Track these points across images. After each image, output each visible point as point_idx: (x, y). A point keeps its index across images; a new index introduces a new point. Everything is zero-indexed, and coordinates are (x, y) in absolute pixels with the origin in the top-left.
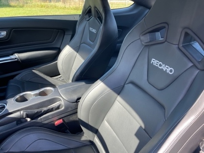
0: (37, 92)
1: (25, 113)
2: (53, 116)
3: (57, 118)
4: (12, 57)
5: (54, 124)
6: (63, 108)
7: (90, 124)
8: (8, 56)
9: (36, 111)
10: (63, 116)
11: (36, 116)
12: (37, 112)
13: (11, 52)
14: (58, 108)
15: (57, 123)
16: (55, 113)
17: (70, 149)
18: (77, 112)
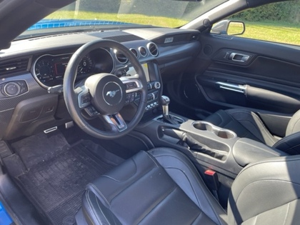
0: (219, 129)
1: (186, 136)
2: (209, 162)
3: (212, 167)
4: (241, 87)
5: (205, 171)
6: (224, 162)
7: (237, 204)
8: (237, 84)
9: (196, 142)
10: (219, 170)
11: (195, 148)
12: (197, 145)
13: (244, 81)
14: (220, 157)
15: (208, 172)
16: (213, 160)
17: (201, 210)
18: (234, 179)
